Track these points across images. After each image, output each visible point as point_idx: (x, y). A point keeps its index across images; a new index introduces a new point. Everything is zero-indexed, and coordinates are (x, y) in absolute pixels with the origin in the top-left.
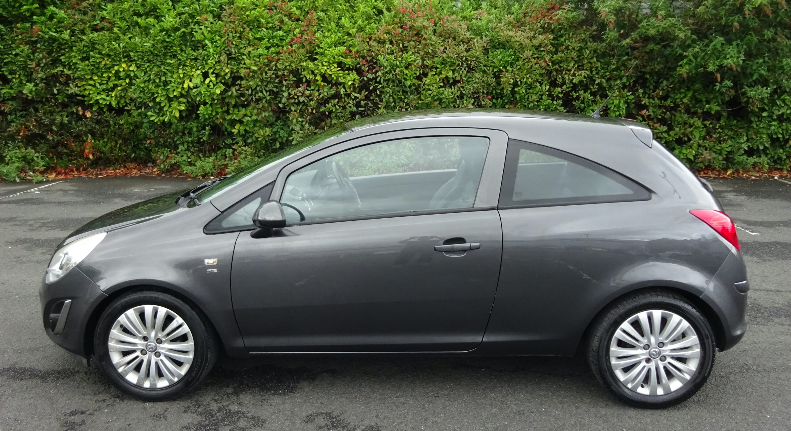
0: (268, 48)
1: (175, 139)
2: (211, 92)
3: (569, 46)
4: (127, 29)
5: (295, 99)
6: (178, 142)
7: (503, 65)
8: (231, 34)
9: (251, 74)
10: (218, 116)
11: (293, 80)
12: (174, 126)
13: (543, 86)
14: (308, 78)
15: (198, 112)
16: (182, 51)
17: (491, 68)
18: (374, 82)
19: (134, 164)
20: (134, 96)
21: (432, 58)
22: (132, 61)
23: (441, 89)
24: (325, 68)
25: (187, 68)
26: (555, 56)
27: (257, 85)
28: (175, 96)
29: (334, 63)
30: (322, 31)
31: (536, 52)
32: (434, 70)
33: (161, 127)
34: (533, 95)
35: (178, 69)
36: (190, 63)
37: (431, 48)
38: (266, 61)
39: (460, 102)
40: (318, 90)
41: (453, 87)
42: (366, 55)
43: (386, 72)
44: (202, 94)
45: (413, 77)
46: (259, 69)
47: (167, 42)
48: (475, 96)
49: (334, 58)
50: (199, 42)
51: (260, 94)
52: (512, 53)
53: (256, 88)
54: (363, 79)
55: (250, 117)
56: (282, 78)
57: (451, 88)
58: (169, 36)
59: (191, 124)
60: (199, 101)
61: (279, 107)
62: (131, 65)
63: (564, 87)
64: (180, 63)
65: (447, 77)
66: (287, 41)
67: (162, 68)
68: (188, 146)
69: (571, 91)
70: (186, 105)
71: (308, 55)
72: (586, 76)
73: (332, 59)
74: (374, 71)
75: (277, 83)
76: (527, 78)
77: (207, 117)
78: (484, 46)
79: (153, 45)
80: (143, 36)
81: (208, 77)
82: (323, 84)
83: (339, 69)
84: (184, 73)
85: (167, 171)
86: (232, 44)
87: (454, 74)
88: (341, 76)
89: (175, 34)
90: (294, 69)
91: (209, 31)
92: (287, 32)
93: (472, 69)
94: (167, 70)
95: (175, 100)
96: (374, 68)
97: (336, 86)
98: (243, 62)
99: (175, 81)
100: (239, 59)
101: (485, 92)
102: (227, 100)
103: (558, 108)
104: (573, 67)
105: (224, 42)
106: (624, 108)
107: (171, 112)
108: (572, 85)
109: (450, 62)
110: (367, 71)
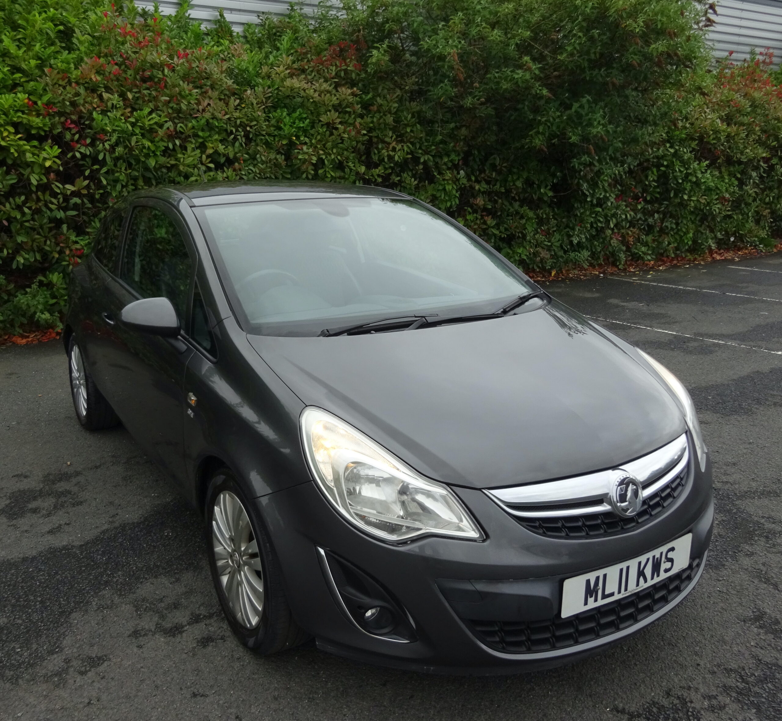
3: (381, 105)
7: (295, 134)
17: (277, 138)
18: (90, 163)
21: (188, 119)
23: (211, 173)
29: (6, 123)
32: (194, 140)
37: (185, 102)
41: (225, 169)
42: (68, 110)
43: (114, 144)
45: (160, 153)
49: (7, 114)
52: (305, 116)
54: (74, 156)
57: (223, 171)
72: (409, 151)
73: (3, 117)
74: (89, 141)
78: (263, 103)
83: (19, 136)
87: (225, 147)
88: (26, 151)
93: (252, 140)
96: (87, 135)
97: (16, 170)
106: (457, 195)
108: (392, 165)
109: (217, 127)
110: (77, 142)
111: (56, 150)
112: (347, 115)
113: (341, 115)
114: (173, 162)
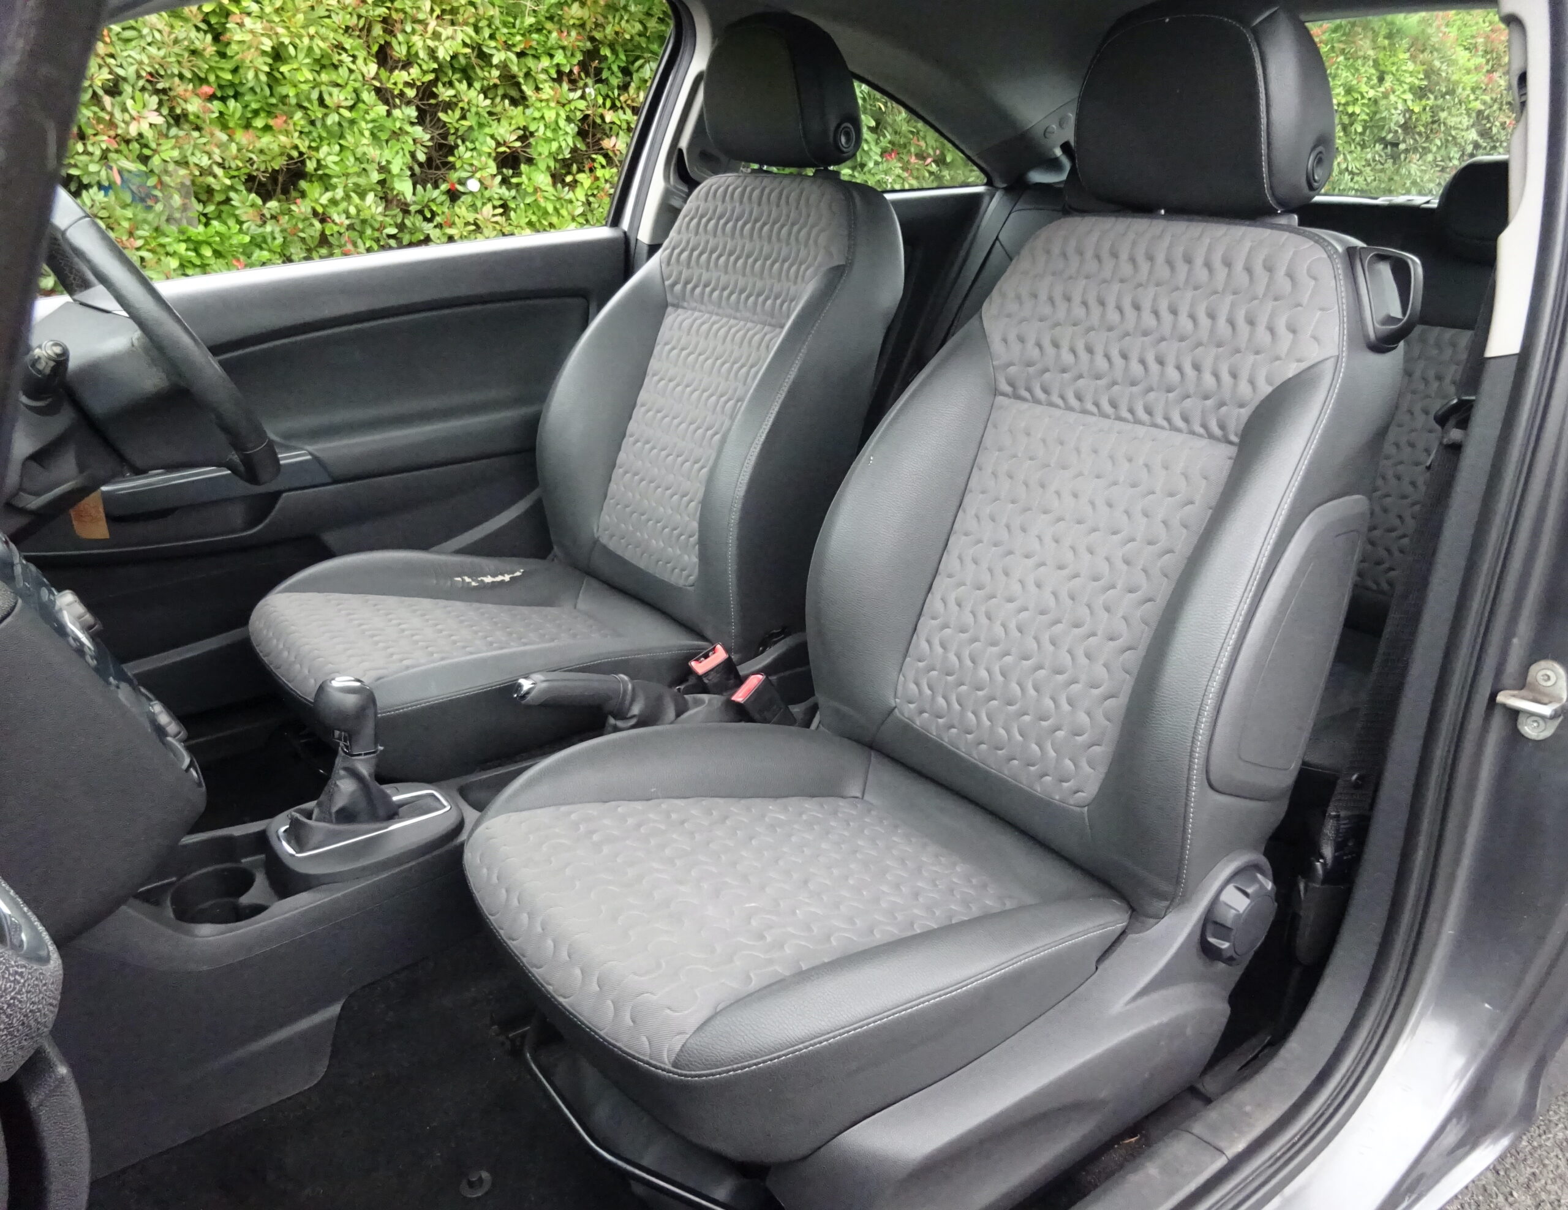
34: (335, 91)
39: (113, 105)
63: (415, 71)
69: (434, 83)
72: (468, 41)
76: (311, 38)
101: (188, 75)
103: (408, 128)
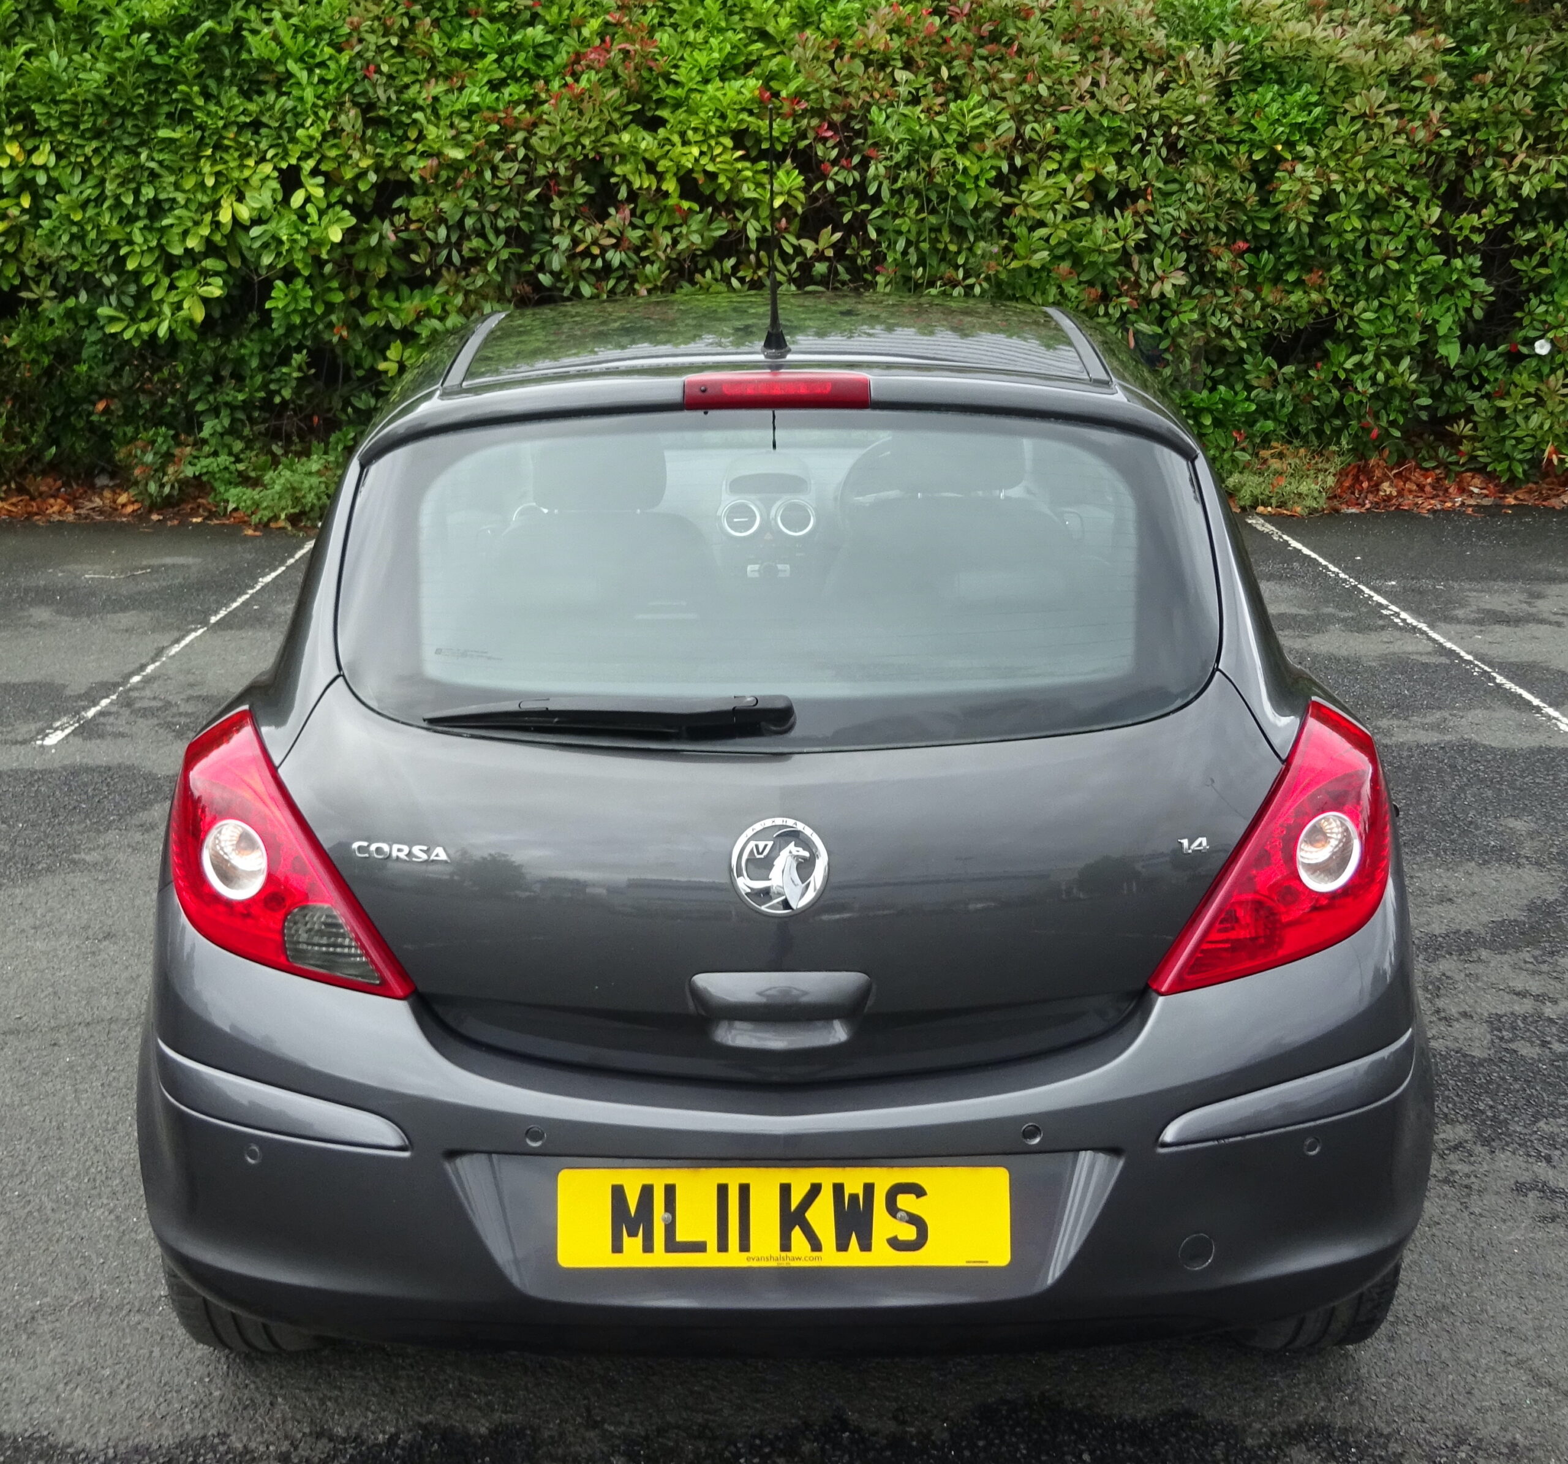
0: (495, 86)
1: (191, 397)
2: (313, 236)
3: (1506, 71)
4: (15, 24)
5: (594, 258)
6: (200, 407)
7: (1284, 138)
8: (371, 38)
9: (444, 175)
10: (334, 318)
11: (584, 194)
12: (185, 354)
13: (1422, 206)
14: (636, 185)
15: (268, 305)
16: (207, 96)
17: (1243, 148)
18: (855, 200)
19: (50, 481)
20: (53, 253)
21: (1050, 115)
22: (39, 134)
23: (1079, 221)
24: (695, 151)
25: (226, 157)
26: (1455, 106)
27: (466, 212)
28: (188, 251)
29: (720, 133)
30: (675, 26)
31: (1392, 95)
32: (1056, 156)
33: (143, 358)
35: (198, 158)
36: (235, 140)
37: (1047, 81)
38: (495, 128)
40: (669, 228)
41: (1117, 212)
42: (827, 105)
43: (897, 165)
44: (280, 242)
45: (987, 182)
46: (471, 158)
47: (155, 67)
48: (1193, 242)
49: (723, 117)
50: (265, 65)
51: (476, 242)
52: (1314, 99)
53: (461, 223)
54: (824, 186)
55: (441, 319)
56: (548, 185)
57: (1111, 214)
58: (162, 47)
59: (242, 345)
60: (271, 267)
61: (538, 286)
62: (36, 149)
64: (202, 138)
65: (1099, 177)
66: (558, 60)
67: (143, 157)
68: (233, 421)
70: (225, 283)
71: (631, 108)
73: (717, 122)
74: (856, 160)
75: (531, 204)
77: (297, 320)
78: (1218, 74)
79: (111, 78)
80: (70, 46)
81: (300, 185)
82: (685, 205)
83: (740, 153)
84: (218, 174)
85: (167, 504)
86: (378, 71)
87: (1121, 168)
88: (746, 180)
89: (182, 40)
90: (591, 155)
91: (297, 30)
92: (560, 30)
93: (1182, 153)
94: (160, 163)
95: (186, 263)
96: (855, 150)
97: (729, 212)
98: (413, 134)
99: (188, 200)
100: (401, 124)
102: (360, 265)
104: (1521, 143)
105: (350, 69)
107: (178, 306)
108: (1516, 205)
109: (1109, 129)
110: (835, 162)
111: (799, 180)
112: (1419, 94)
113: (1404, 95)
114: (1008, 200)
